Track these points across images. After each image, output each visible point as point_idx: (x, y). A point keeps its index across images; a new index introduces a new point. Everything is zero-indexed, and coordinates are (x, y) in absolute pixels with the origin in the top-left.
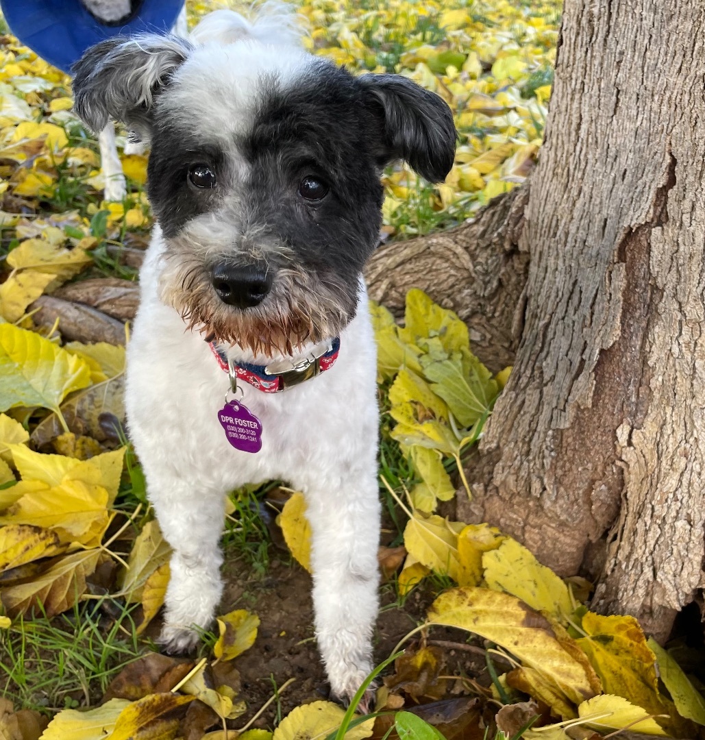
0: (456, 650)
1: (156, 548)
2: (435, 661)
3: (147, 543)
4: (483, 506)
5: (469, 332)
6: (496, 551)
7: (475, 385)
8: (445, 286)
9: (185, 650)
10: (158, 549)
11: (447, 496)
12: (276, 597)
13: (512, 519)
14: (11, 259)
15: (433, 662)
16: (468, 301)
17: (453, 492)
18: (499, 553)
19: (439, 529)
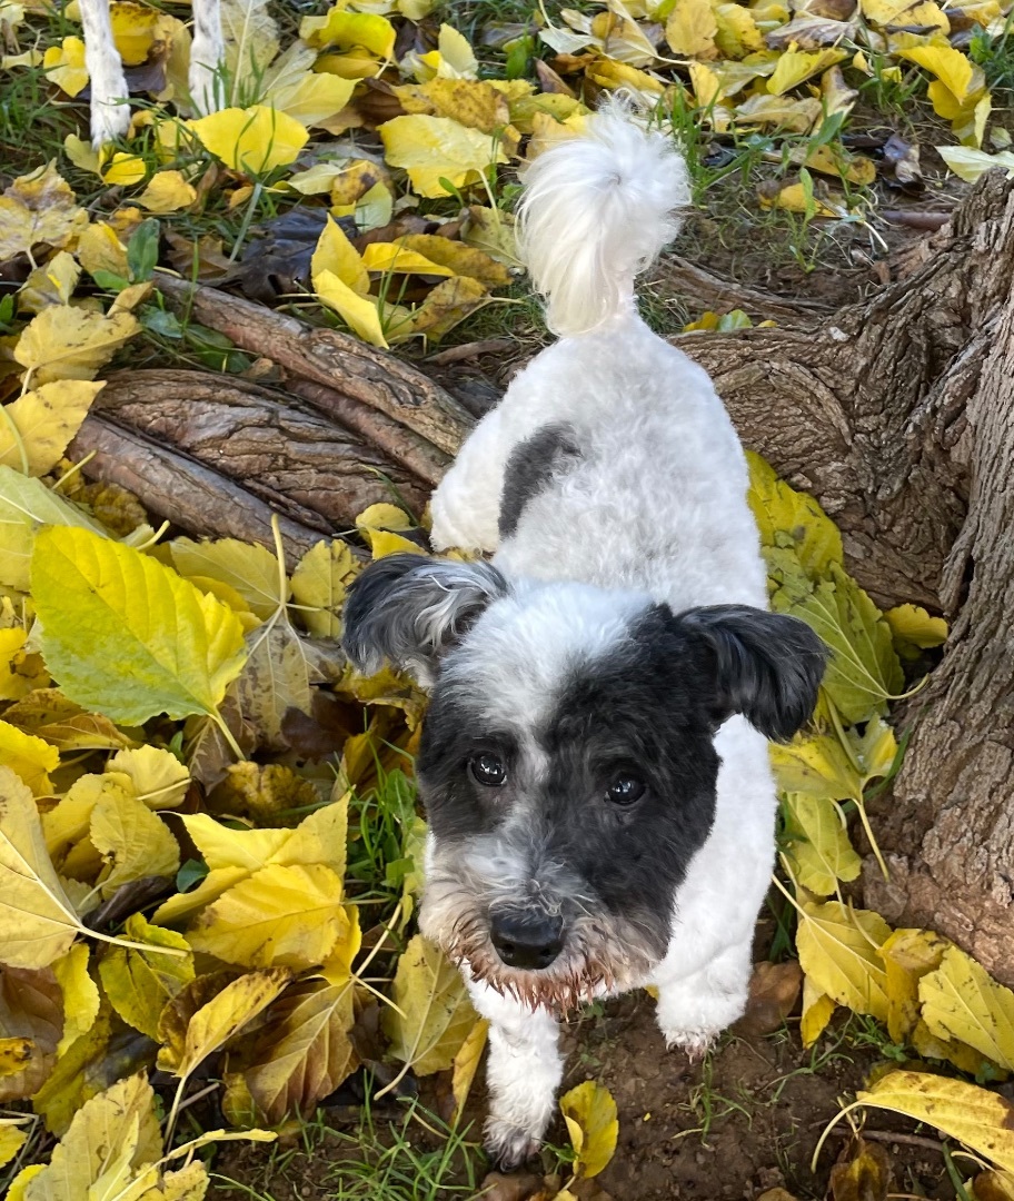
0: (902, 1145)
1: (435, 977)
2: (877, 1168)
3: (419, 969)
4: (906, 889)
5: (843, 539)
6: (936, 973)
7: (859, 639)
8: (796, 448)
9: (524, 1157)
10: (439, 978)
11: (851, 874)
12: (622, 1051)
13: (954, 918)
14: (21, 354)
15: (875, 1169)
16: (837, 480)
17: (858, 863)
18: (940, 974)
19: (844, 930)
